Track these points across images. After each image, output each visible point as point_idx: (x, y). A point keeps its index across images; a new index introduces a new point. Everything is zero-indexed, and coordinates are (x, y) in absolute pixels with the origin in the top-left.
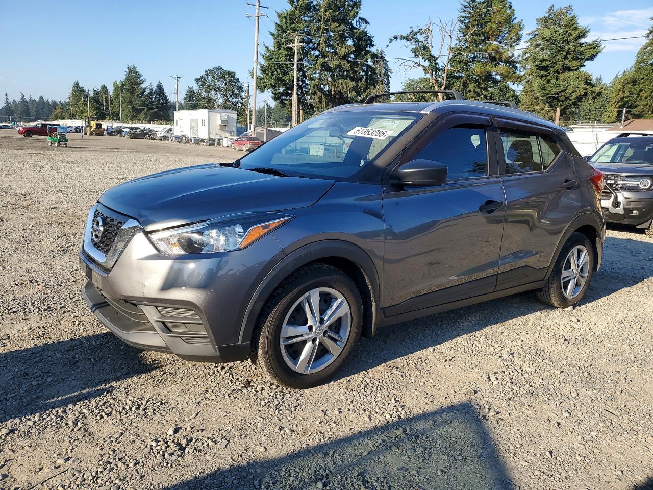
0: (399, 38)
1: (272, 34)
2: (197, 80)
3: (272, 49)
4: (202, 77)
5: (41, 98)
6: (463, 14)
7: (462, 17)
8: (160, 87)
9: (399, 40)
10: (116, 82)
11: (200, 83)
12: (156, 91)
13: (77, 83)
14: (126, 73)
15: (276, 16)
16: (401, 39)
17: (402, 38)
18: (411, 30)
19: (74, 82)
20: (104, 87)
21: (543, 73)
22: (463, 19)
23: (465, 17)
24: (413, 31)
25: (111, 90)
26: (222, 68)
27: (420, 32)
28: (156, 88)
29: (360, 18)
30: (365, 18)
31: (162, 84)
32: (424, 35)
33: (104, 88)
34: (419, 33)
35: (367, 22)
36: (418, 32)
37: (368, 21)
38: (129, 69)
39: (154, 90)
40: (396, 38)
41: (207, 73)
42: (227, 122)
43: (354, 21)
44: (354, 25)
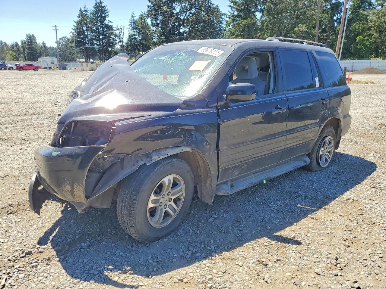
1: (73, 29)
6: (131, 23)
8: (43, 43)
10: (22, 41)
15: (74, 23)
20: (16, 43)
25: (20, 44)
26: (66, 37)
29: (108, 21)
30: (110, 20)
31: (45, 42)
35: (111, 22)
38: (27, 36)
39: (41, 46)
42: (53, 61)
43: (106, 22)
44: (106, 23)
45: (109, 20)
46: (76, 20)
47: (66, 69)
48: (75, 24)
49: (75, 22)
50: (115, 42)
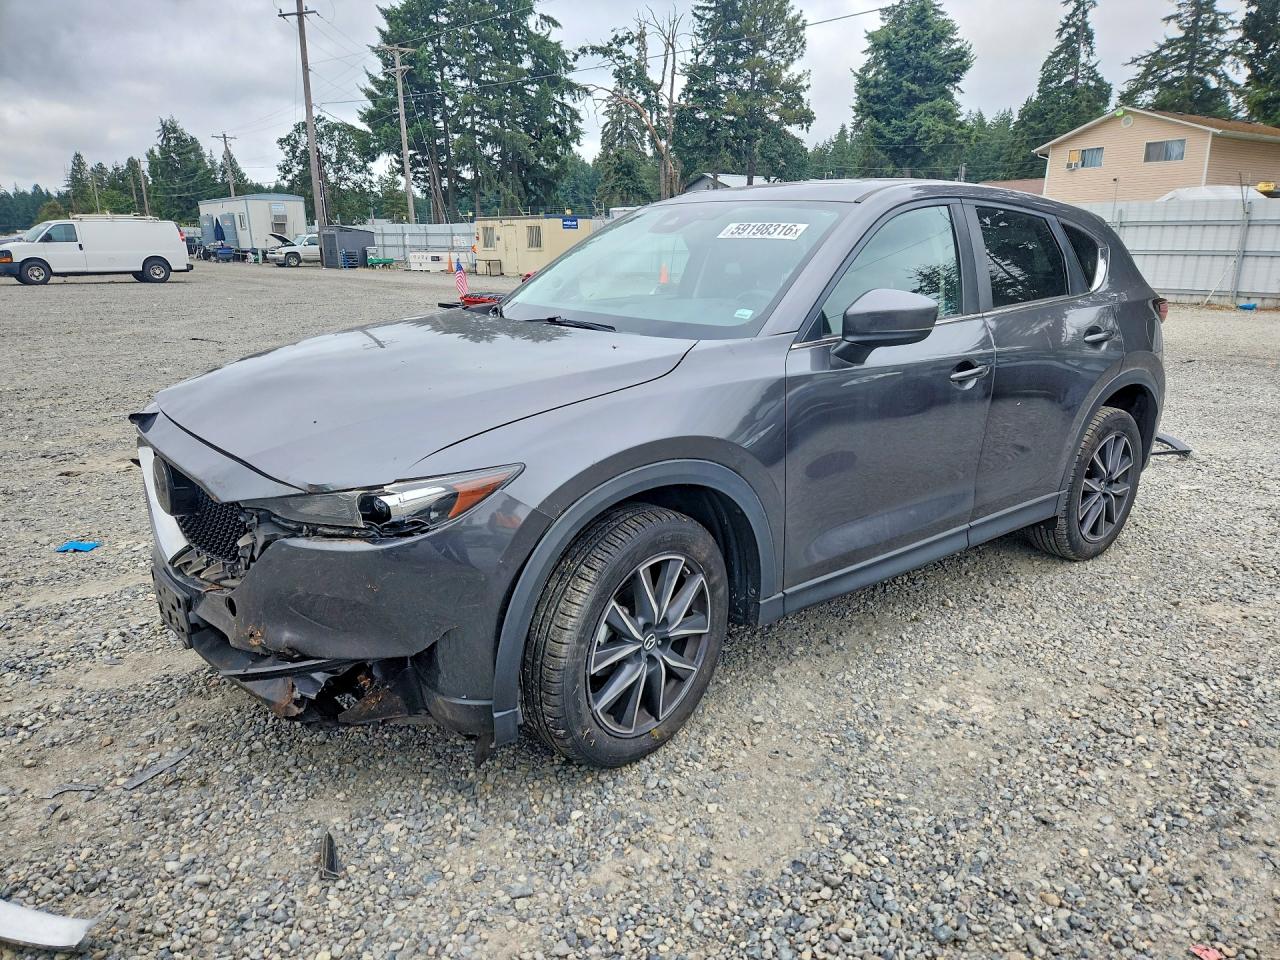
0: (589, 52)
1: (375, 50)
2: (281, 141)
3: (382, 78)
4: (289, 137)
5: (36, 187)
7: (698, 8)
8: (228, 157)
9: (589, 56)
10: (152, 152)
11: (288, 148)
12: (222, 166)
13: (78, 156)
14: (158, 134)
16: (592, 53)
17: (595, 50)
18: (613, 35)
19: (73, 154)
21: (877, 107)
22: (699, 12)
23: (705, 8)
24: (617, 37)
25: (145, 166)
26: (324, 118)
27: (629, 38)
28: (222, 158)
29: (542, 17)
30: (551, 15)
32: (636, 44)
33: (133, 164)
34: (627, 41)
35: (556, 24)
36: (628, 38)
37: (558, 21)
38: (164, 126)
39: (219, 163)
40: (583, 51)
41: (298, 129)
42: (285, 217)
43: (531, 22)
44: (532, 29)
45: (545, 15)
46: (388, 7)
47: (364, 262)
48: (386, 28)
49: (387, 14)
50: (572, 127)
